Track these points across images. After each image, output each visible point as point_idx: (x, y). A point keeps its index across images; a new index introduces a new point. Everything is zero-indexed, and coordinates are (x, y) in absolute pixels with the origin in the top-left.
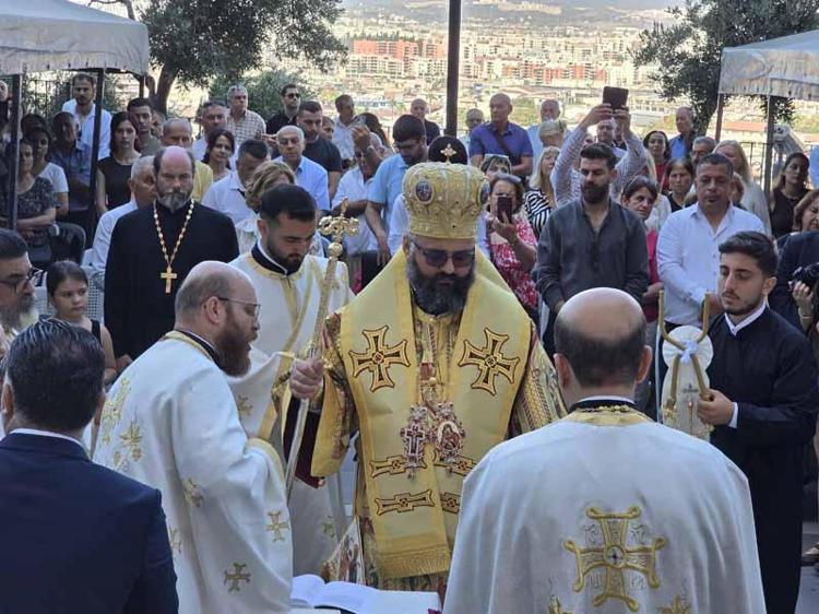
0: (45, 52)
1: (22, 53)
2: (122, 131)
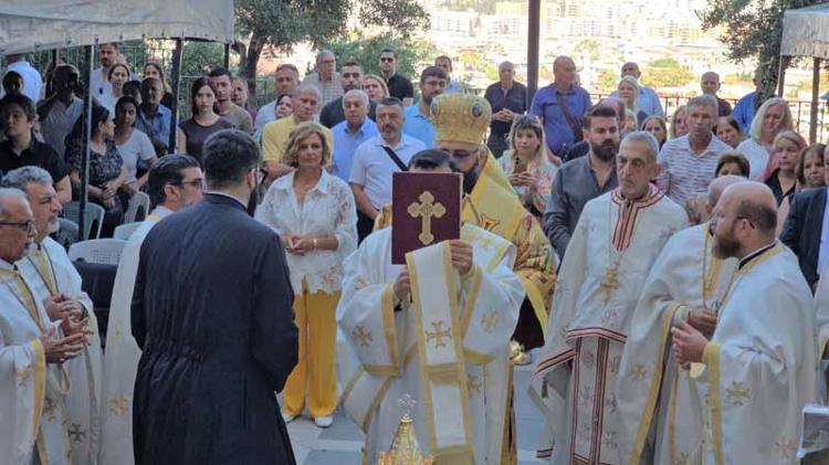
0: (117, 24)
1: (94, 26)
2: (201, 95)
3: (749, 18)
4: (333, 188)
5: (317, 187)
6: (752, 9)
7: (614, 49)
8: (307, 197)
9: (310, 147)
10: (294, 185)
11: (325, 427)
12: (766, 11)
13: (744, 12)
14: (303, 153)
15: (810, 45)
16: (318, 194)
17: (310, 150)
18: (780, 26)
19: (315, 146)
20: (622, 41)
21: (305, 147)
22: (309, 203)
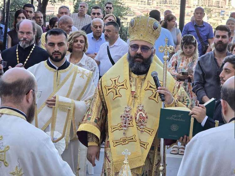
4: (88, 63)
9: (79, 41)
16: (81, 65)
17: (79, 43)
19: (81, 41)
20: (223, 9)
21: (77, 41)
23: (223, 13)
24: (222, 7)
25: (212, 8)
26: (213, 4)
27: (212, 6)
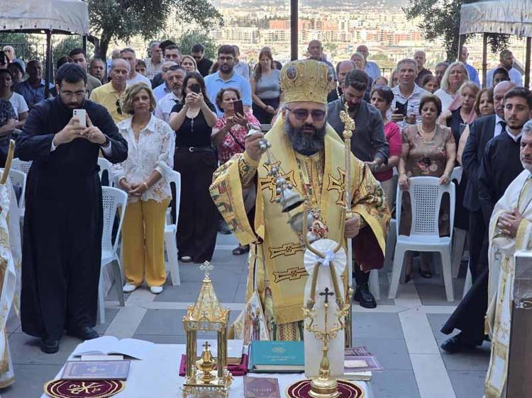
3: (437, 11)
4: (159, 128)
5: (147, 127)
6: (440, 5)
7: (346, 49)
8: (141, 135)
9: (141, 99)
10: (132, 126)
11: (157, 294)
12: (449, 6)
13: (434, 7)
14: (137, 103)
15: (480, 25)
16: (148, 132)
17: (141, 101)
18: (458, 16)
19: (144, 98)
20: (351, 44)
21: (138, 99)
22: (143, 139)
23: (351, 49)
24: (349, 41)
25: (336, 43)
26: (338, 39)
27: (336, 40)
